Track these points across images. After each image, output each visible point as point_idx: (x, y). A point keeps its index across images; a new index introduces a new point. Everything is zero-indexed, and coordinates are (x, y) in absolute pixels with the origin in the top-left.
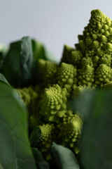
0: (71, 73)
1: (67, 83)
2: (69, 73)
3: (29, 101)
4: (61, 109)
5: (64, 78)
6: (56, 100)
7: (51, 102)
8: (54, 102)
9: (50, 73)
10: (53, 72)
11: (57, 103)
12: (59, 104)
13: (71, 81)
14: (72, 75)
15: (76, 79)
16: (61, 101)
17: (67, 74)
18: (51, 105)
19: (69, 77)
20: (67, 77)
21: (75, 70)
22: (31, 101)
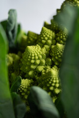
0: (50, 35)
1: (46, 44)
2: (48, 36)
3: (12, 62)
4: (41, 64)
5: (44, 39)
6: (36, 55)
7: (31, 56)
8: (35, 56)
9: (31, 39)
10: (34, 39)
11: (37, 57)
12: (39, 59)
13: (50, 42)
14: (51, 37)
15: (54, 41)
16: (41, 57)
17: (46, 36)
18: (31, 59)
19: (49, 39)
20: (46, 38)
21: (54, 34)
22: (13, 62)
